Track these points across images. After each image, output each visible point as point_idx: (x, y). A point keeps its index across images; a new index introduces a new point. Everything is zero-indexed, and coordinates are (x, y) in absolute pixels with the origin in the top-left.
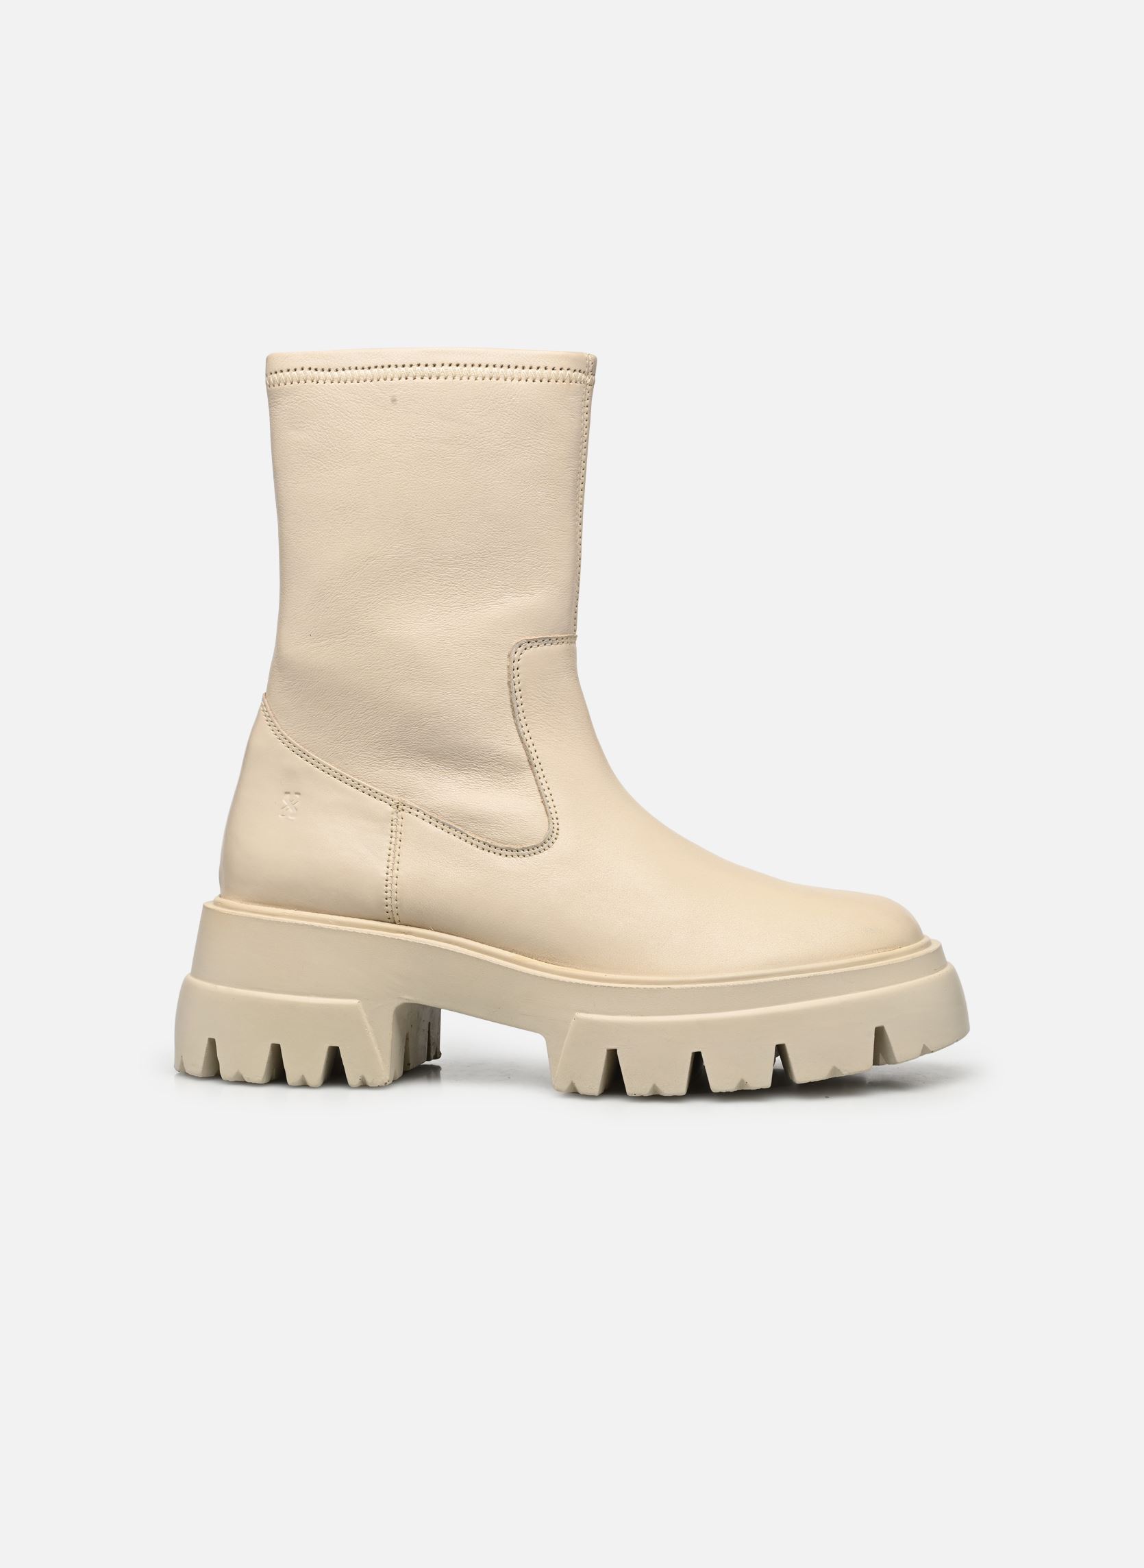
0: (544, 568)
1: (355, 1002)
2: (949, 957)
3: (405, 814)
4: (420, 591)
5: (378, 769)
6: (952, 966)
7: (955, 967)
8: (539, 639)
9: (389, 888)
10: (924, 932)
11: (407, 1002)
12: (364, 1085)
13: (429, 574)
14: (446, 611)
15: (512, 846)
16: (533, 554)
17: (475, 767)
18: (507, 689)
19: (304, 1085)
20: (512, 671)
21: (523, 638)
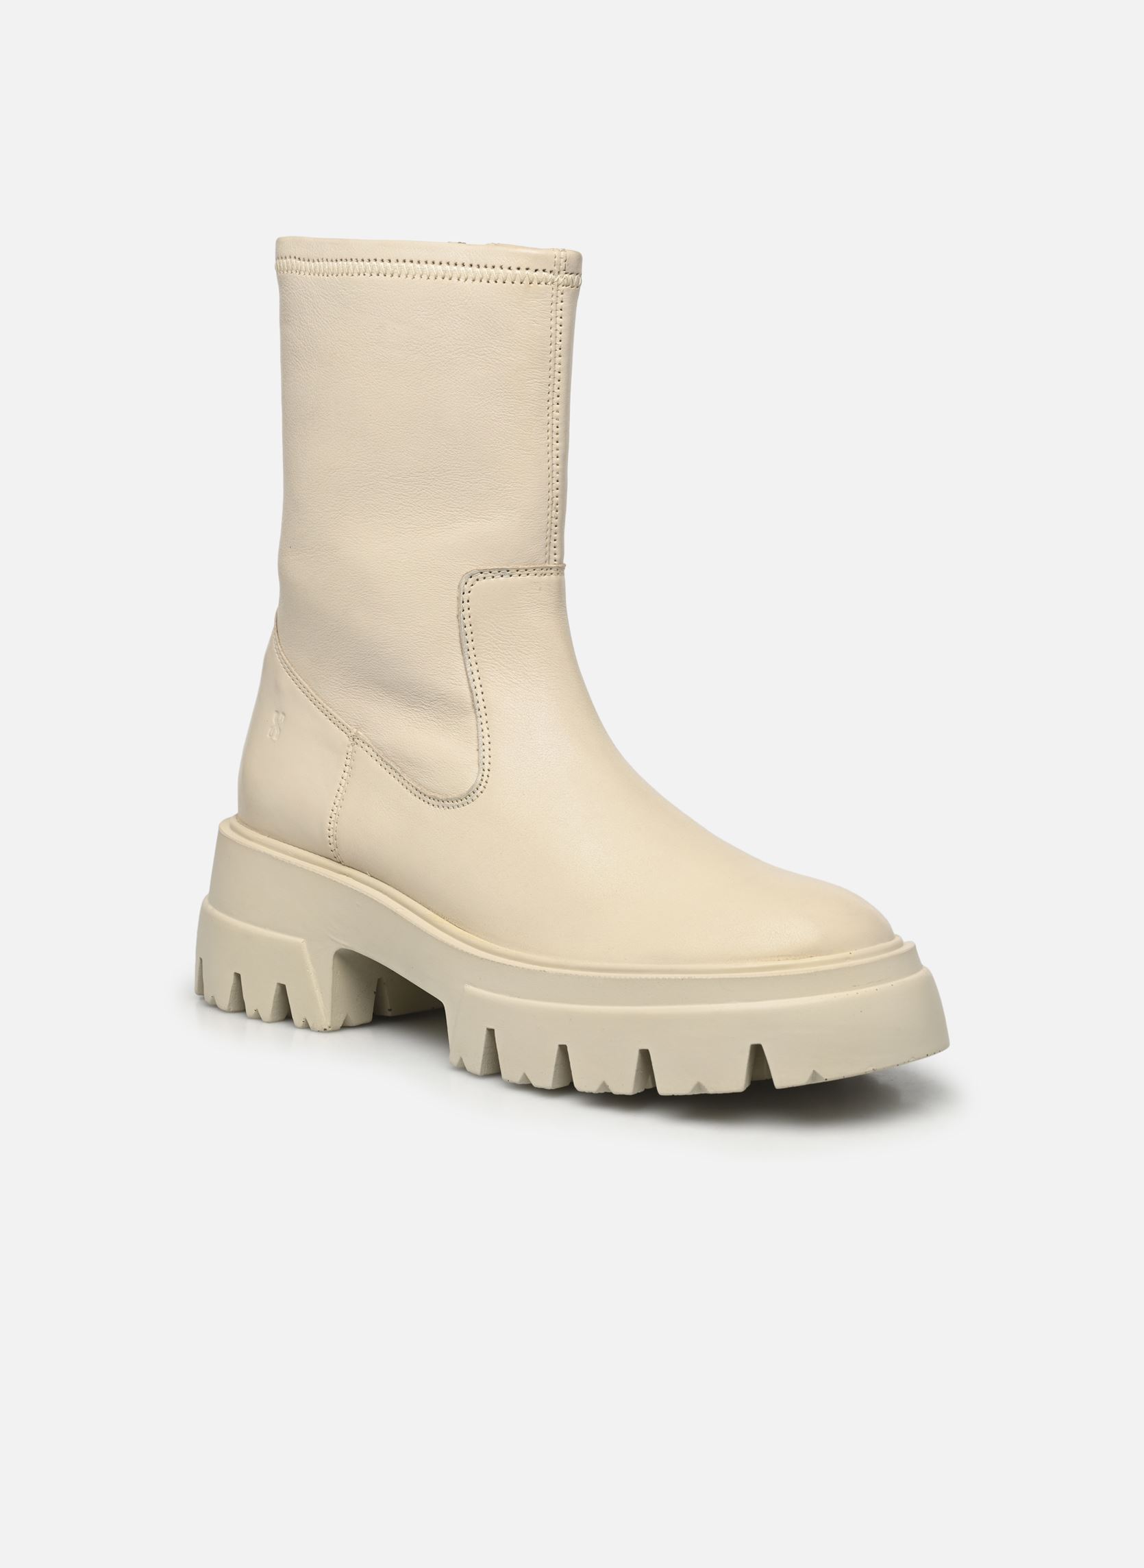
0: (502, 490)
1: (300, 940)
2: (924, 960)
3: (357, 748)
4: (377, 510)
5: (343, 696)
6: (928, 971)
7: (932, 972)
8: (494, 569)
9: (331, 826)
10: (896, 932)
11: (344, 947)
12: (307, 1026)
13: (386, 492)
14: (400, 532)
15: (438, 796)
16: (490, 475)
17: (423, 705)
18: (456, 623)
19: (258, 1017)
20: (462, 601)
21: (475, 568)
